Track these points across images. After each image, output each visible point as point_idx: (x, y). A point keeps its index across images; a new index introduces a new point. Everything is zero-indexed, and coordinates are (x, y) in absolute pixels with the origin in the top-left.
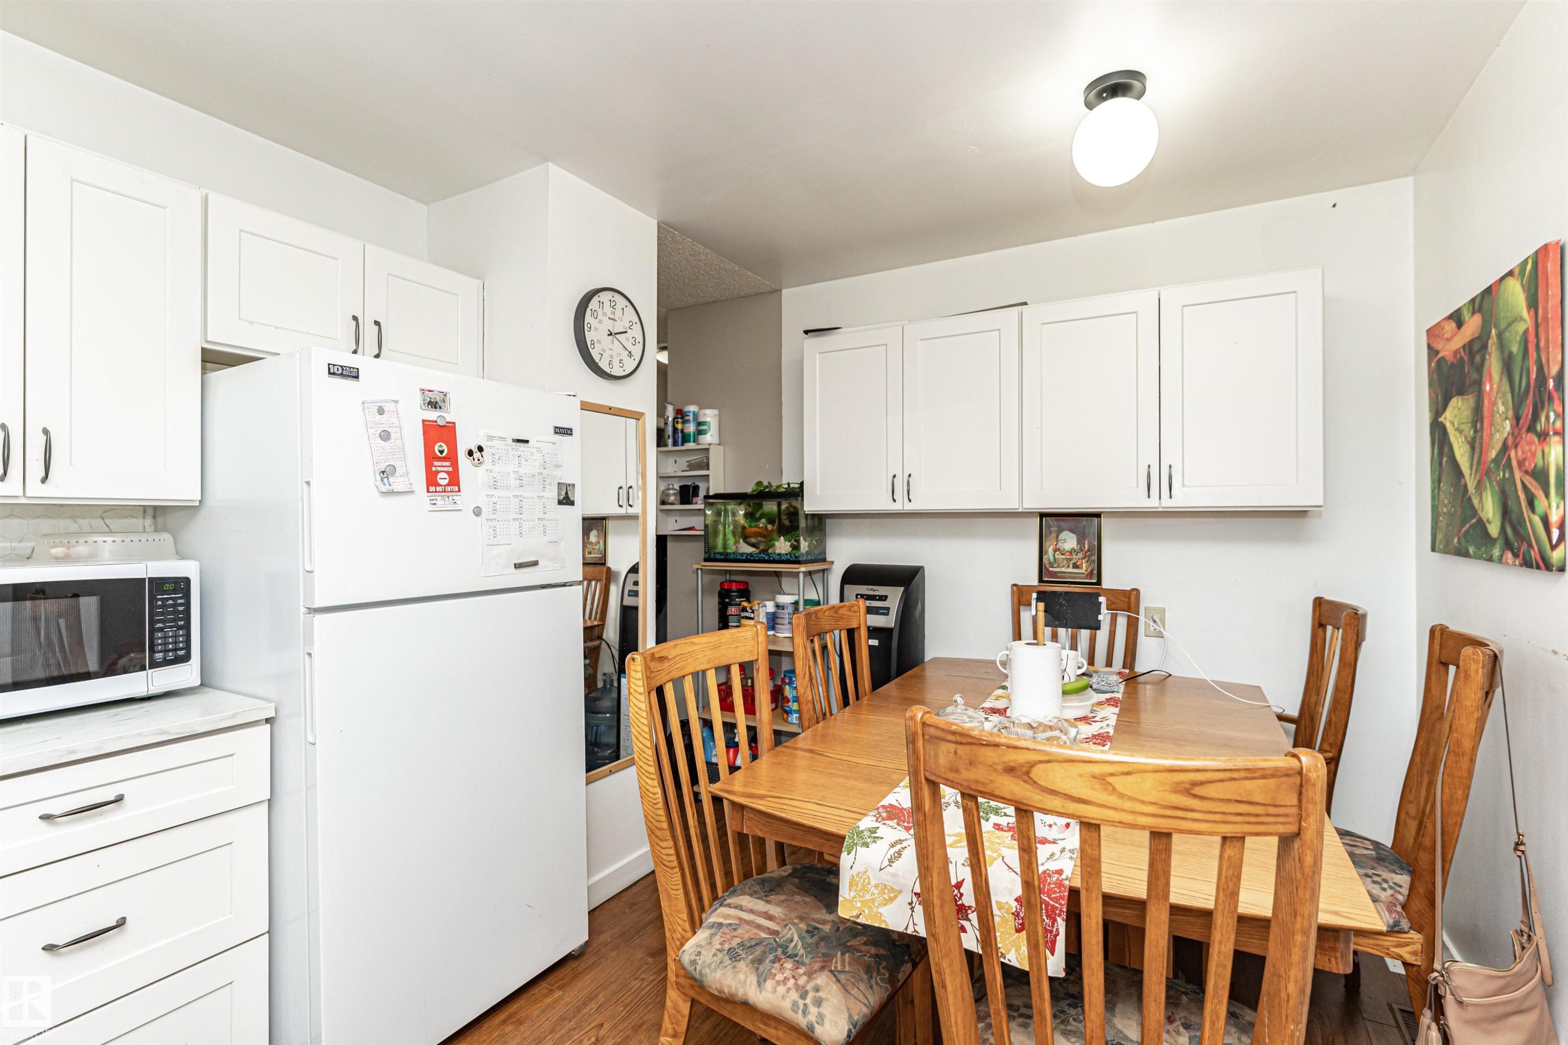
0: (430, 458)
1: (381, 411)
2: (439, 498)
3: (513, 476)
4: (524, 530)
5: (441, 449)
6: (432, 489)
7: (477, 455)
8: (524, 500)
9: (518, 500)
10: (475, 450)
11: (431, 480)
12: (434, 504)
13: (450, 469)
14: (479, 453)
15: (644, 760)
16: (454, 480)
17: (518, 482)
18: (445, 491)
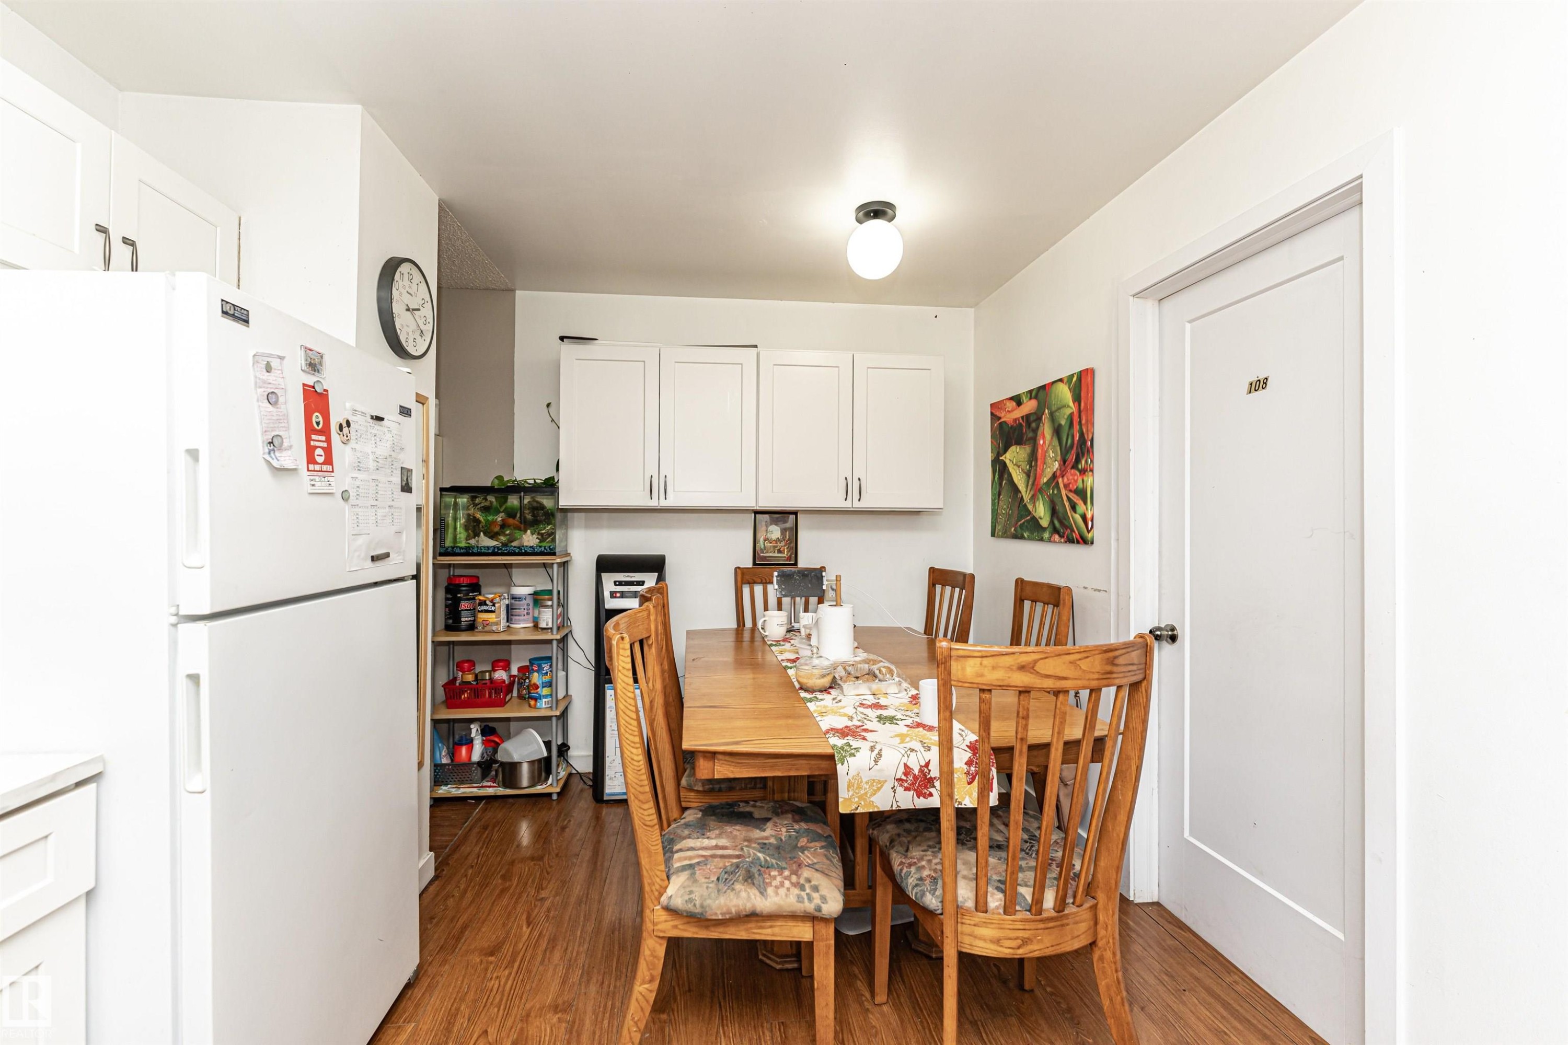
0: (310, 430)
1: (269, 369)
2: (317, 478)
3: (371, 457)
4: (379, 518)
5: (318, 420)
6: (311, 467)
7: (345, 430)
8: (380, 485)
9: (374, 484)
10: (344, 425)
11: (311, 460)
12: (313, 485)
13: (325, 445)
14: (347, 428)
15: (630, 732)
16: (329, 461)
17: (376, 464)
18: (321, 471)
